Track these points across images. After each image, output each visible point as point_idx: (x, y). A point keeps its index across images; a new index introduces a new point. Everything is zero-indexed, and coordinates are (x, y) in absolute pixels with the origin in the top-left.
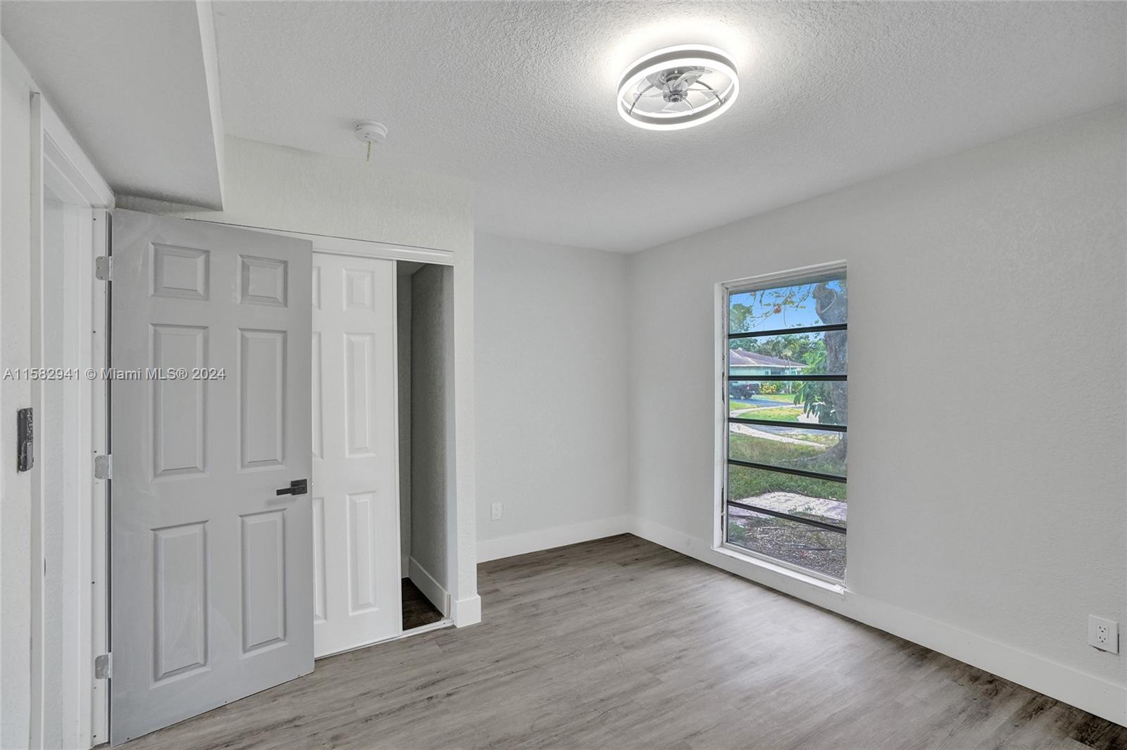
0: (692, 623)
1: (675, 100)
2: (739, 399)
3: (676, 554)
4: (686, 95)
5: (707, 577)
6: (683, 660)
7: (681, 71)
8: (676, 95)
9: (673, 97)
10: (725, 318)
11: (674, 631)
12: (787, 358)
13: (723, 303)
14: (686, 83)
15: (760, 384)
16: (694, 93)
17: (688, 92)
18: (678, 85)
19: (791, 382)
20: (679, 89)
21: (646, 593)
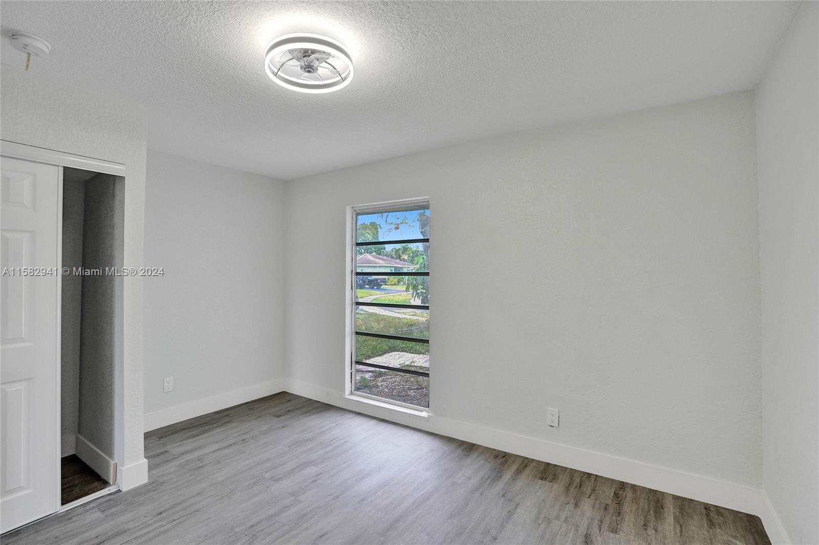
0: (327, 453)
1: (309, 72)
2: (373, 288)
3: (319, 404)
4: (317, 70)
5: (340, 418)
6: (318, 482)
7: (314, 52)
8: (309, 68)
9: (307, 69)
10: (354, 232)
11: (314, 461)
12: (404, 260)
13: (352, 221)
14: (317, 62)
15: (387, 278)
16: (323, 70)
17: (319, 68)
18: (312, 61)
19: (407, 277)
20: (312, 64)
21: (294, 436)
